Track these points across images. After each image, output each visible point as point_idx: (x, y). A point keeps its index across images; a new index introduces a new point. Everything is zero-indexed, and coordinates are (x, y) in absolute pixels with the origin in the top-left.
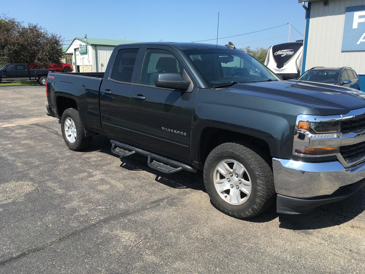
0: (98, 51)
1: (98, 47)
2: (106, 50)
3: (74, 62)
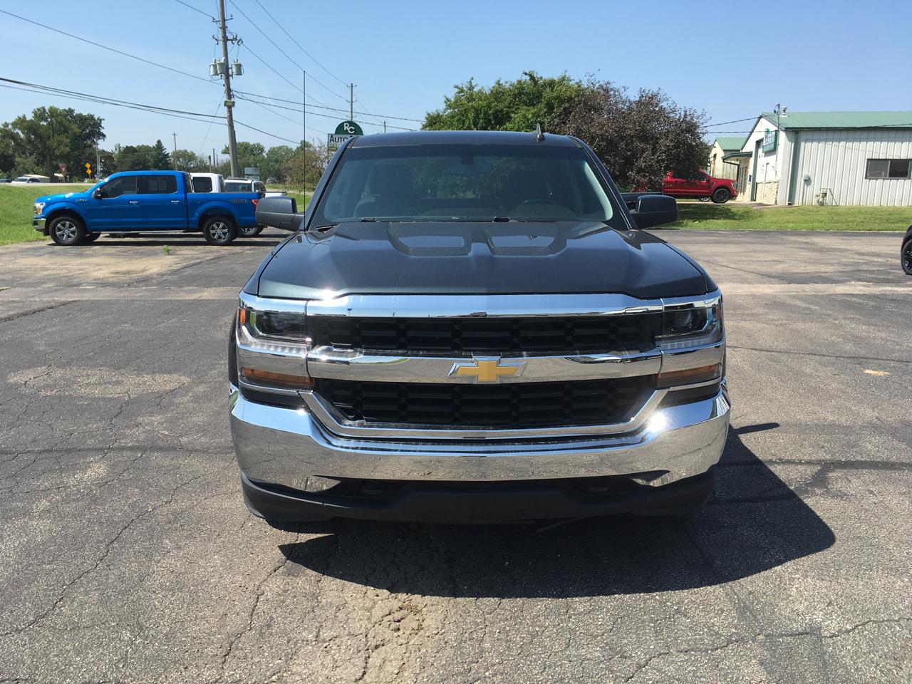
0: (803, 144)
1: (802, 135)
2: (826, 140)
3: (752, 175)
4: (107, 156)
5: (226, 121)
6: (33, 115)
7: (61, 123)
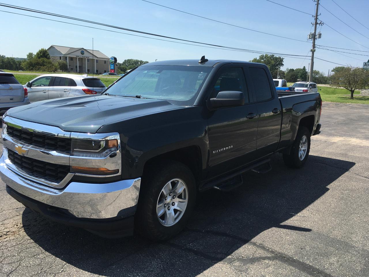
4: (283, 73)
5: (311, 58)
6: (259, 58)
7: (268, 60)
